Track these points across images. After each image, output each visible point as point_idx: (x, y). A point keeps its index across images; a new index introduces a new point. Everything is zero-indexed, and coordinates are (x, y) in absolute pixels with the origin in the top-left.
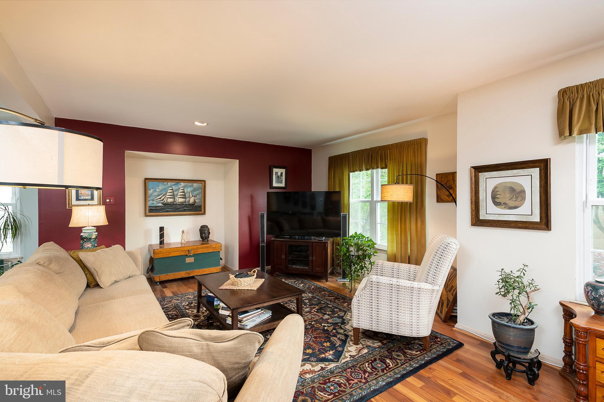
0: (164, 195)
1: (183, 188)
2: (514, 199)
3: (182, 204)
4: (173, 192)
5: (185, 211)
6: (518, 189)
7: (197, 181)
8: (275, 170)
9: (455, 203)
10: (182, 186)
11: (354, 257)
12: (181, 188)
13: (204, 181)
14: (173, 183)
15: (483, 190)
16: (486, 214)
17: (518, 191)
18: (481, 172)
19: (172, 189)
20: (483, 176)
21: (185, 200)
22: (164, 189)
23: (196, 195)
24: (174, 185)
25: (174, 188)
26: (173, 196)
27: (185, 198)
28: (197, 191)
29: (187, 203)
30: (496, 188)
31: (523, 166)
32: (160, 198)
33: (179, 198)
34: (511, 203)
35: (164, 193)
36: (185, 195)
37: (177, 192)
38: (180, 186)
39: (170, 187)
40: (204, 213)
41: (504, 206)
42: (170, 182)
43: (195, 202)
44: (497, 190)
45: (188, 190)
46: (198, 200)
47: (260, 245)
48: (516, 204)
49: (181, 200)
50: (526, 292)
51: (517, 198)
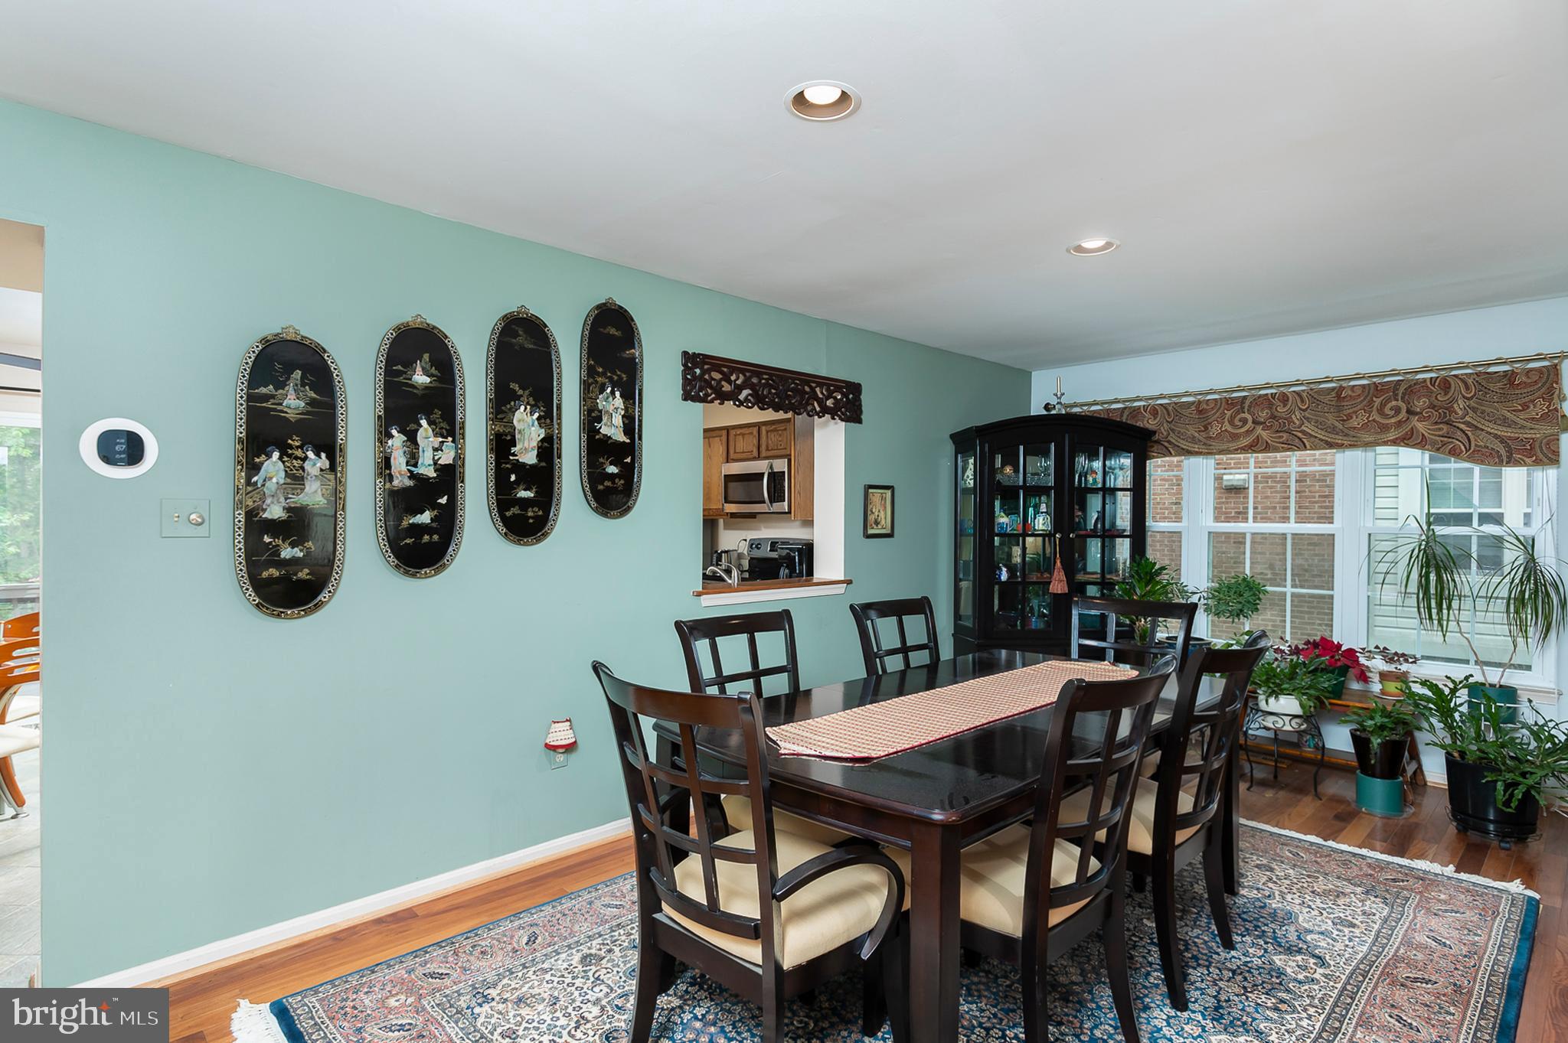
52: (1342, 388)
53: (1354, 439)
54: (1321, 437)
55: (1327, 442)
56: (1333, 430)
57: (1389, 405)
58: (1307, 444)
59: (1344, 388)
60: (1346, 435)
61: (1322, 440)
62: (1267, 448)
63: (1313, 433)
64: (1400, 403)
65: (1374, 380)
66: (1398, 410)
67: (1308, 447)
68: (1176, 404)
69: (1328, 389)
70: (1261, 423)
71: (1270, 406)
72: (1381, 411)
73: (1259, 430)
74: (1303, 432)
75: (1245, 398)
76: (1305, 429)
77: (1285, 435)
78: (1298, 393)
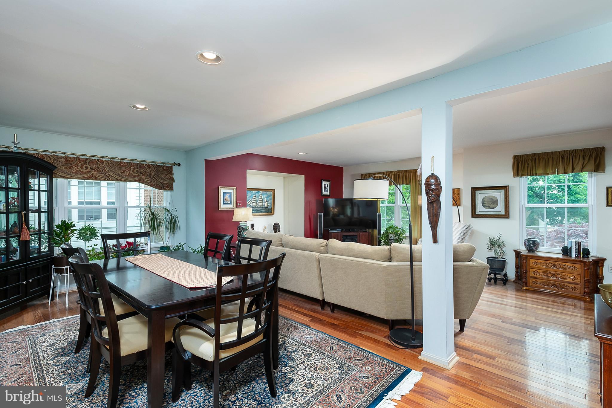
0: (251, 200)
1: (261, 195)
2: (493, 204)
3: (260, 207)
4: (256, 198)
5: (262, 212)
6: (495, 199)
7: (270, 190)
8: (324, 183)
9: (457, 207)
10: (261, 194)
11: (393, 240)
12: (260, 195)
13: (274, 190)
14: (256, 192)
15: (478, 199)
16: (479, 211)
17: (494, 200)
18: (477, 190)
19: (255, 196)
20: (478, 192)
21: (262, 204)
22: (251, 196)
23: (269, 200)
24: (256, 193)
25: (257, 195)
26: (256, 201)
27: (262, 202)
28: (269, 198)
29: (263, 207)
30: (484, 198)
31: (497, 188)
32: (249, 203)
33: (259, 202)
34: (491, 206)
35: (251, 199)
36: (262, 200)
37: (258, 198)
38: (260, 194)
39: (254, 194)
40: (273, 214)
41: (488, 207)
42: (254, 190)
43: (268, 206)
44: (484, 199)
45: (265, 196)
46: (269, 204)
47: (319, 236)
48: (494, 206)
49: (260, 204)
50: (500, 247)
51: (494, 203)
52: (121, 162)
53: (126, 179)
54: (115, 177)
55: (117, 179)
56: (119, 175)
57: (136, 170)
58: (110, 179)
59: (122, 162)
60: (123, 177)
61: (115, 178)
62: (96, 179)
63: (112, 175)
64: (138, 170)
65: (131, 161)
66: (138, 171)
67: (111, 180)
68: (55, 156)
69: (117, 161)
70: (93, 169)
71: (97, 164)
72: (133, 171)
73: (93, 172)
74: (109, 174)
75: (87, 159)
76: (110, 173)
77: (103, 175)
78: (107, 161)
